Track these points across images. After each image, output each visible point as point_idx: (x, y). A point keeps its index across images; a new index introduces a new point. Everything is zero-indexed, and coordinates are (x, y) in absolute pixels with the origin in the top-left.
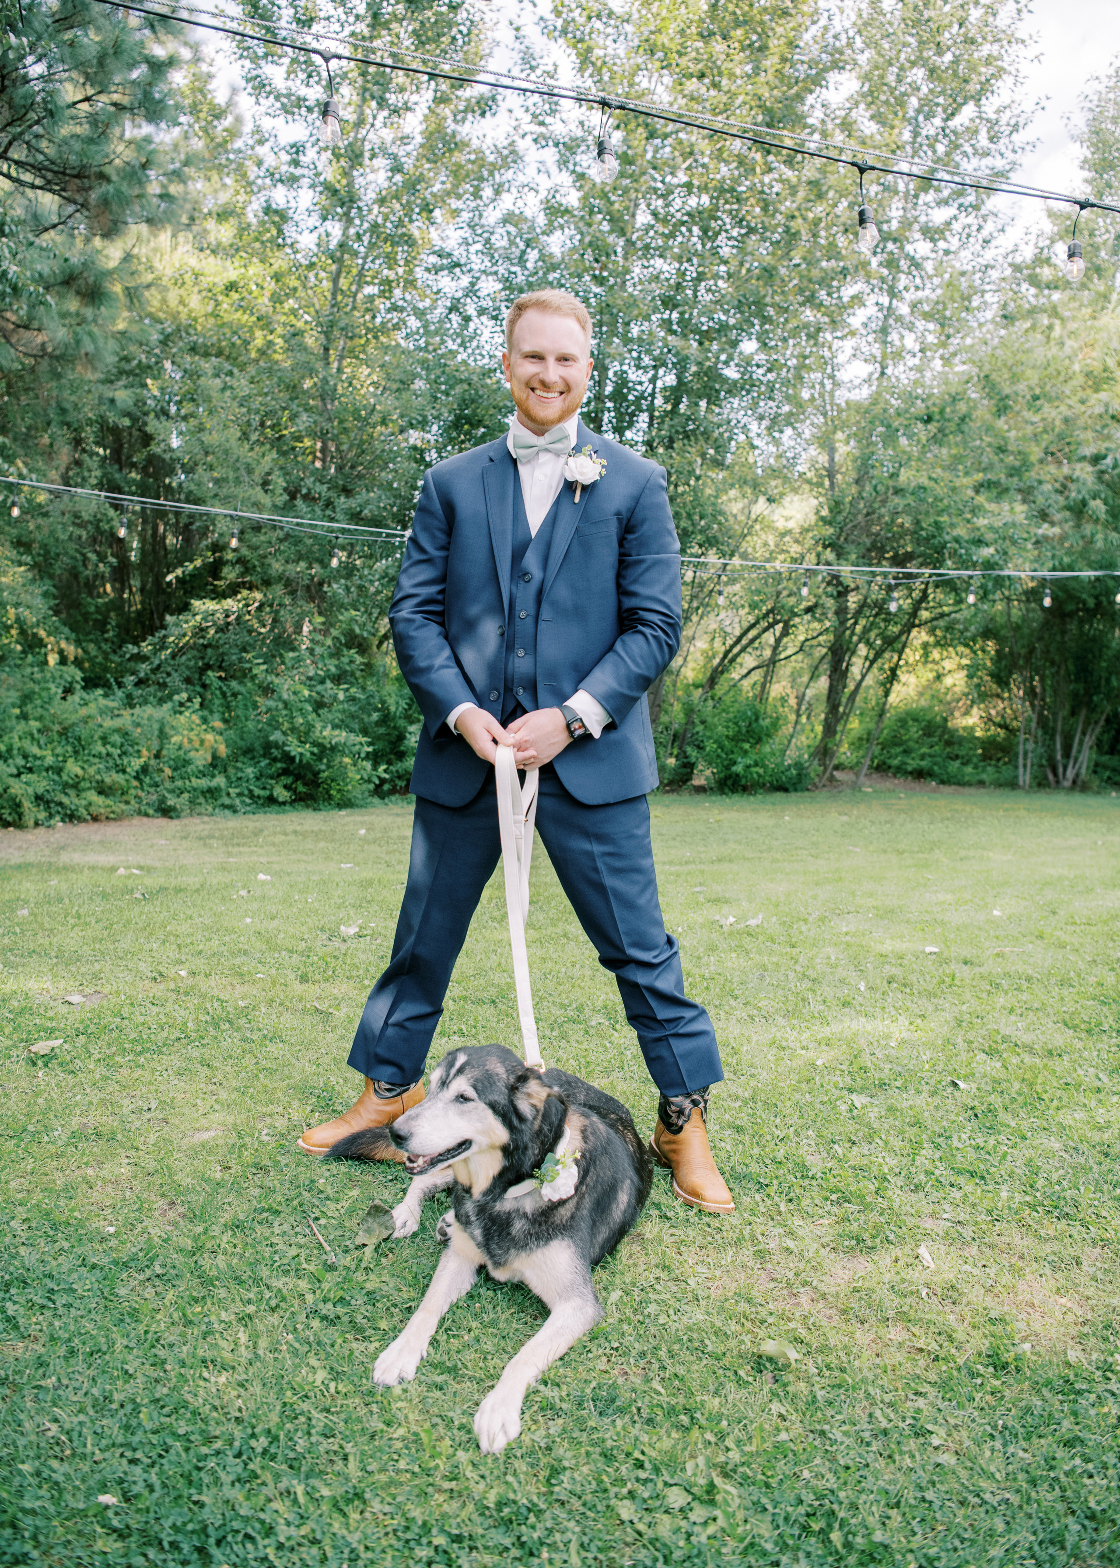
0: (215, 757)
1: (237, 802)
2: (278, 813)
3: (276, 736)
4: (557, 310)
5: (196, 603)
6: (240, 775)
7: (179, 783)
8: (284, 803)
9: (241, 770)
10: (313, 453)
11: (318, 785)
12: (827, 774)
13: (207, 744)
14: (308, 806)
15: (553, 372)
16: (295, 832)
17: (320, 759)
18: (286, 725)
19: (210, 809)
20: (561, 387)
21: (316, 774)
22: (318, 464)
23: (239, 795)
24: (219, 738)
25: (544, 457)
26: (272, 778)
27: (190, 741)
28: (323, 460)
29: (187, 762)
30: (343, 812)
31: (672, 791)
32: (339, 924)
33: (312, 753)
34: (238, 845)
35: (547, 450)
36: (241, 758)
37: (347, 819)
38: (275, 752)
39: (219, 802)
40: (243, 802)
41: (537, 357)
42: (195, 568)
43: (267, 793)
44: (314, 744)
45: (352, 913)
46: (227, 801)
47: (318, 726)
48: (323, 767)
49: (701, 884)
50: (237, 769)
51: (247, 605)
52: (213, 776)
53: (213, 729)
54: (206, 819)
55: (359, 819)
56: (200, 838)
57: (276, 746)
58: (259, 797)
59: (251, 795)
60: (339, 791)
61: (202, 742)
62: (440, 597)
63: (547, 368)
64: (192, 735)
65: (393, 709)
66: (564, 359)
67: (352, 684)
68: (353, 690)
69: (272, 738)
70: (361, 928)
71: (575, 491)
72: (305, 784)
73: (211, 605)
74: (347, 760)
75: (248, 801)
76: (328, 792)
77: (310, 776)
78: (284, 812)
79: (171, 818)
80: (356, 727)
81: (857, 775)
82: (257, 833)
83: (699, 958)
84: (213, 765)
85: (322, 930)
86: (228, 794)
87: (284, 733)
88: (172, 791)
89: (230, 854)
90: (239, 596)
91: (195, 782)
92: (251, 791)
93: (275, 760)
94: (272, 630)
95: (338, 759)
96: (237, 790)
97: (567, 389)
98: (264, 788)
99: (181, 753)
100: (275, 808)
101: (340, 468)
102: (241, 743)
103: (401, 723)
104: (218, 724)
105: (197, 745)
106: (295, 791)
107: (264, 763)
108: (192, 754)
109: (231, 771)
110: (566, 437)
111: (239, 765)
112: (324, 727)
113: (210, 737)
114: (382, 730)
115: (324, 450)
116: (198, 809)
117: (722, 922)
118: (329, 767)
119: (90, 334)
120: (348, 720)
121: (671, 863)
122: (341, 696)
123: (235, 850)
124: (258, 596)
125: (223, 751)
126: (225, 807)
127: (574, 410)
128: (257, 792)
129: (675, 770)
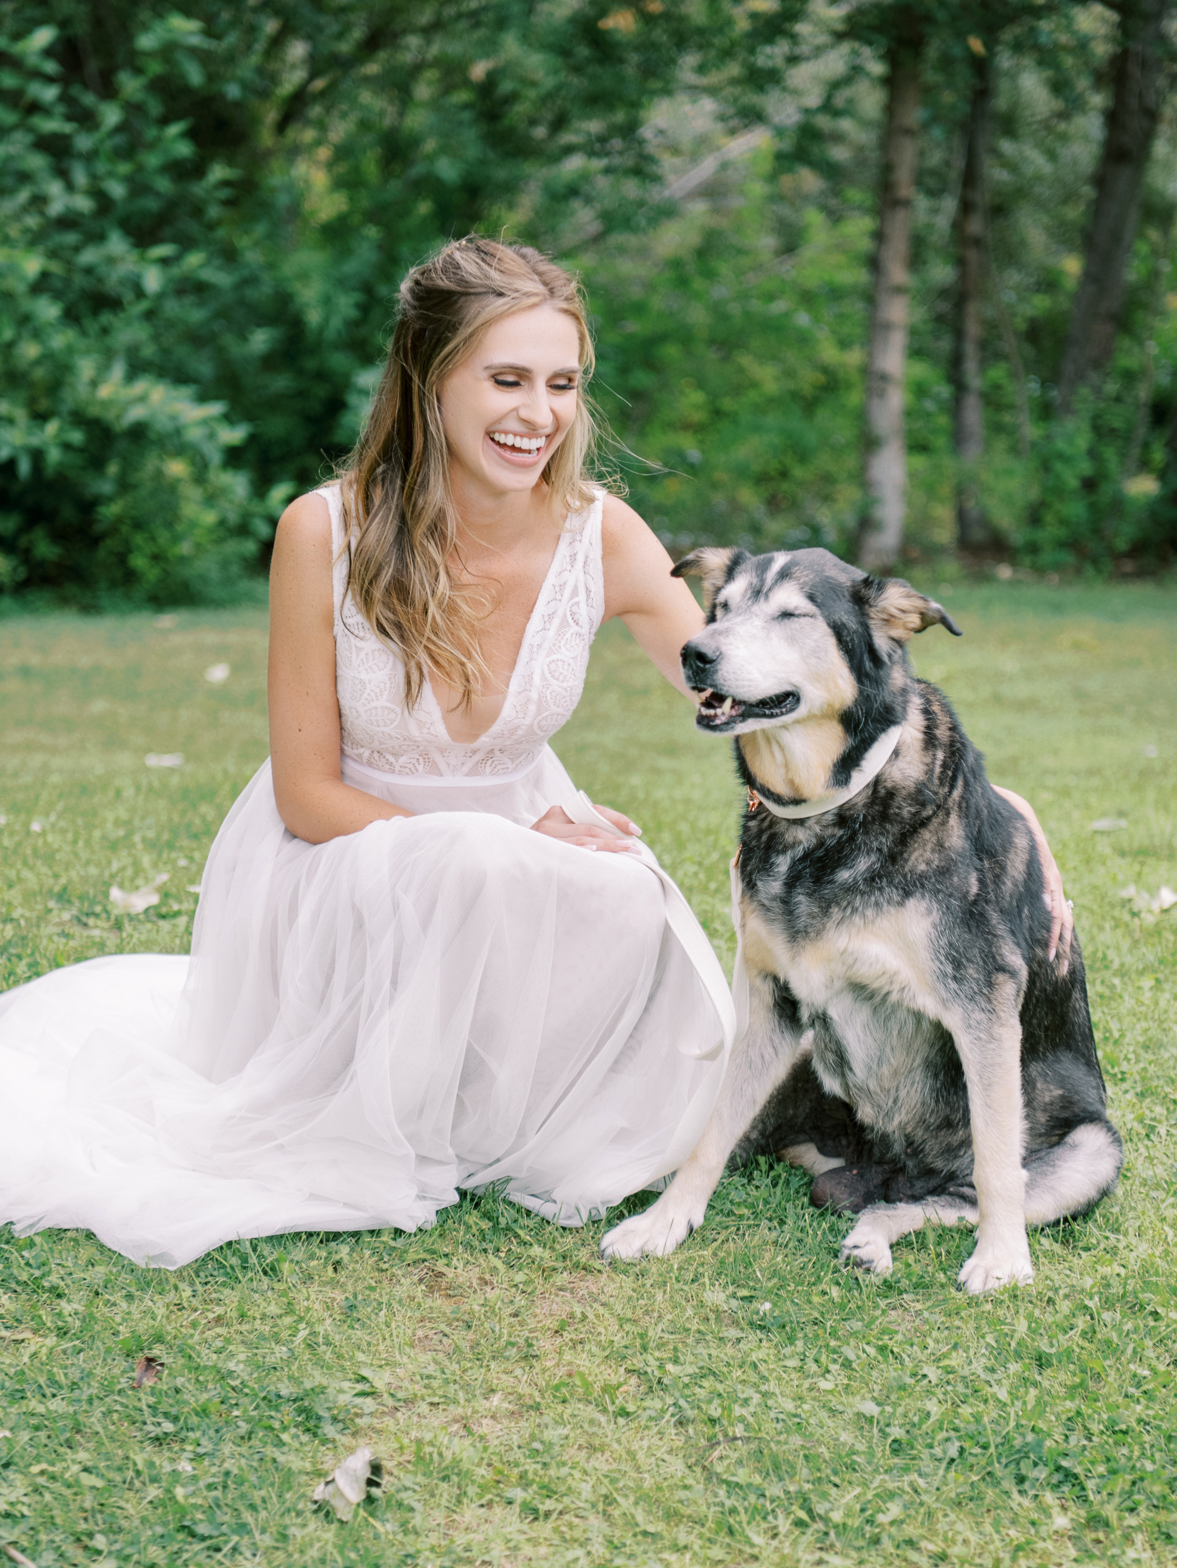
11: (96, 541)
14: (64, 602)
16: (25, 672)
17: (97, 463)
21: (88, 506)
30: (168, 620)
31: (1140, 574)
32: (108, 885)
33: (67, 447)
37: (177, 640)
44: (79, 419)
45: (146, 860)
47: (86, 367)
48: (106, 487)
49: (1121, 814)
55: (210, 637)
60: (156, 558)
65: (314, 317)
67: (186, 244)
68: (194, 260)
70: (166, 896)
72: (59, 536)
74: (177, 468)
76: (122, 558)
77: (68, 513)
80: (204, 367)
85: (63, 897)
95: (151, 463)
103: (338, 361)
106: (26, 556)
112: (104, 368)
114: (281, 383)
117: (1140, 903)
118: (125, 486)
120: (182, 351)
122: (153, 280)
129: (1154, 508)
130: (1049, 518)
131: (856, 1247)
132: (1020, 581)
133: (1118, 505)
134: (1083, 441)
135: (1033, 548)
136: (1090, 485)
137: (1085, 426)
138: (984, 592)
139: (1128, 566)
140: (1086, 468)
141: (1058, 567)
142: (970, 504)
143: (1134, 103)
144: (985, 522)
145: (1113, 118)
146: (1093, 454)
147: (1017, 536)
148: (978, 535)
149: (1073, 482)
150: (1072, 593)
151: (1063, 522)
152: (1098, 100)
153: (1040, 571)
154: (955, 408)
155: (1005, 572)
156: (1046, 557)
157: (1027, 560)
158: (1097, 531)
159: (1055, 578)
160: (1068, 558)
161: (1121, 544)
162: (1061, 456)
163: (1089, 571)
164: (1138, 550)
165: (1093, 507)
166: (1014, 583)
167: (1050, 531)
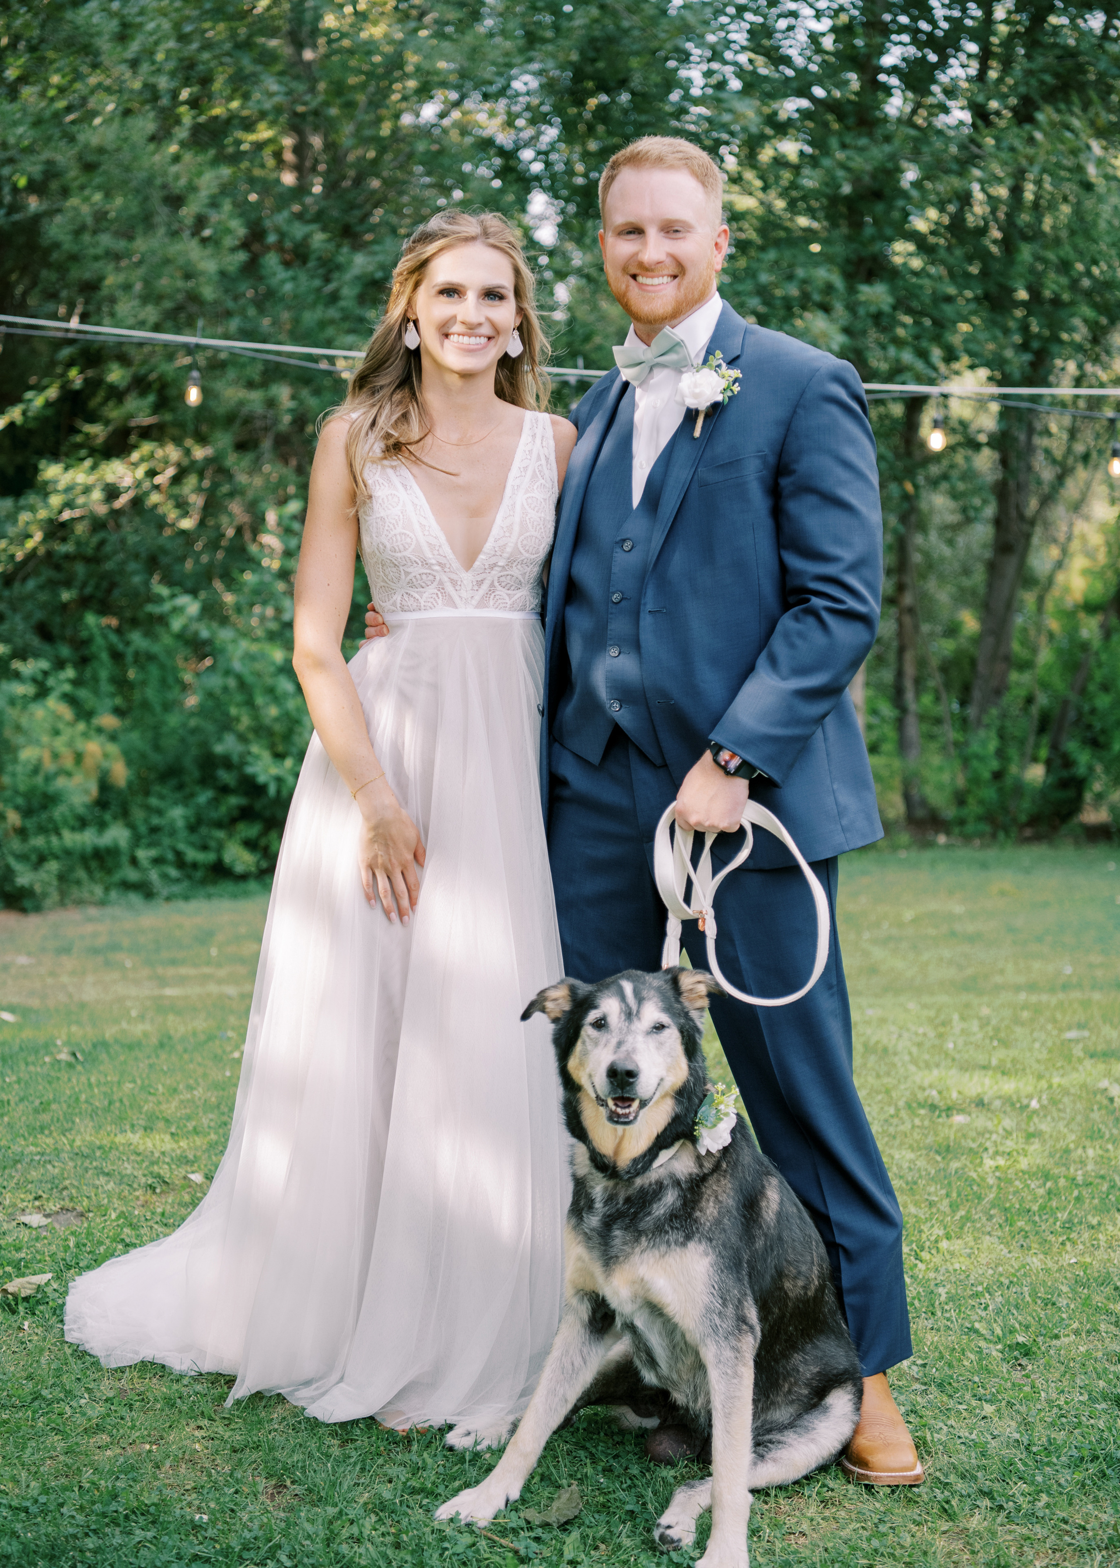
0: (105, 786)
1: (154, 875)
2: (234, 896)
3: (227, 746)
4: (657, 162)
5: (51, 471)
6: (156, 821)
7: (38, 841)
8: (243, 877)
9: (160, 812)
10: (278, 155)
13: (89, 762)
15: (657, 248)
18: (245, 722)
19: (98, 890)
20: (672, 270)
22: (288, 178)
23: (158, 861)
24: (113, 749)
25: (658, 376)
26: (219, 825)
27: (56, 756)
28: (298, 168)
29: (49, 800)
31: (1036, 838)
34: (173, 962)
35: (660, 365)
36: (157, 788)
38: (226, 777)
39: (117, 877)
40: (165, 876)
41: (636, 231)
42: (48, 404)
43: (209, 857)
46: (132, 875)
50: (149, 809)
51: (152, 473)
52: (102, 826)
53: (100, 730)
54: (93, 911)
56: (95, 951)
57: (227, 762)
58: (195, 866)
59: (180, 862)
61: (79, 758)
63: (647, 244)
64: (59, 744)
66: (671, 230)
69: (219, 749)
71: (695, 421)
73: (80, 476)
75: (173, 872)
78: (246, 894)
79: (24, 911)
82: (205, 937)
83: (1067, 1151)
84: (102, 803)
86: (134, 861)
87: (242, 738)
88: (22, 858)
89: (163, 982)
90: (135, 456)
91: (71, 839)
92: (179, 854)
93: (225, 790)
94: (202, 523)
96: (153, 853)
97: (680, 271)
98: (205, 848)
99: (39, 780)
100: (229, 886)
101: (331, 187)
102: (156, 758)
104: (109, 721)
105: (68, 763)
107: (204, 797)
108: (61, 783)
109: (138, 815)
110: (678, 345)
111: (154, 801)
113: (93, 747)
115: (300, 149)
116: (75, 893)
121: (1032, 987)
123: (171, 971)
124: (173, 453)
125: (120, 773)
126: (127, 886)
128: (192, 855)
129: (1043, 793)
130: (971, 800)
131: (669, 1527)
132: (953, 845)
133: (1019, 789)
134: (993, 745)
135: (962, 822)
136: (998, 776)
137: (993, 734)
138: (929, 854)
139: (1028, 832)
140: (995, 765)
141: (981, 835)
142: (914, 792)
143: (1013, 513)
144: (924, 802)
145: (998, 522)
146: (1000, 753)
147: (950, 812)
148: (920, 813)
149: (986, 775)
150: (991, 854)
151: (981, 802)
152: (990, 511)
153: (967, 839)
154: (900, 724)
155: (942, 839)
156: (970, 828)
157: (956, 830)
158: (1005, 810)
159: (977, 842)
160: (986, 828)
161: (1023, 818)
162: (978, 757)
163: (1001, 835)
164: (1034, 821)
165: (1000, 790)
166: (948, 847)
167: (973, 808)
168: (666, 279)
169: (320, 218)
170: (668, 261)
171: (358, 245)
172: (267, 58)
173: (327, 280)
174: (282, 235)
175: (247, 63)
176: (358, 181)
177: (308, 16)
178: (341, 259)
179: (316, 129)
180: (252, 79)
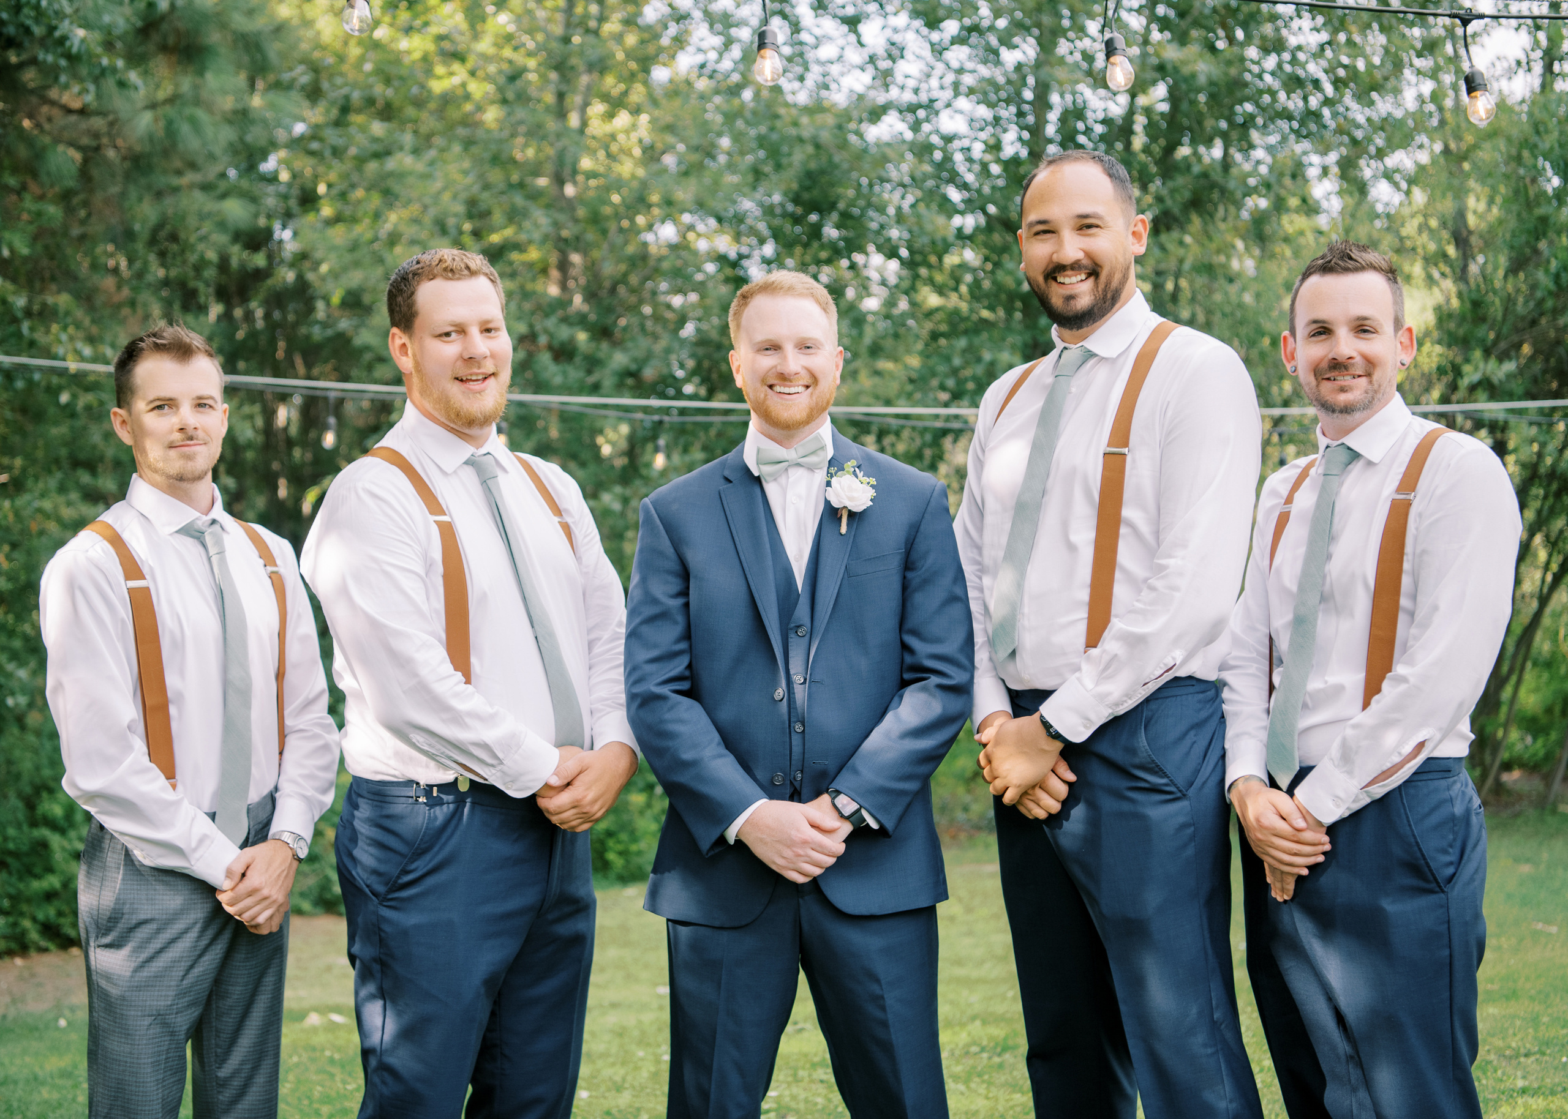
4: (790, 290)
12: (1490, 782)
15: (794, 362)
20: (807, 380)
22: (554, 291)
25: (796, 474)
28: (562, 282)
35: (799, 465)
41: (773, 347)
62: (687, 673)
63: (785, 358)
66: (805, 346)
71: (840, 519)
81: (1548, 779)
97: (813, 381)
101: (590, 297)
110: (823, 448)
115: (563, 265)
119: (194, 122)
127: (824, 409)
168: (801, 389)
169: (582, 321)
170: (803, 373)
171: (617, 344)
172: (535, 196)
173: (589, 372)
174: (551, 335)
175: (519, 200)
176: (613, 290)
177: (568, 160)
178: (601, 355)
179: (577, 250)
180: (525, 214)
